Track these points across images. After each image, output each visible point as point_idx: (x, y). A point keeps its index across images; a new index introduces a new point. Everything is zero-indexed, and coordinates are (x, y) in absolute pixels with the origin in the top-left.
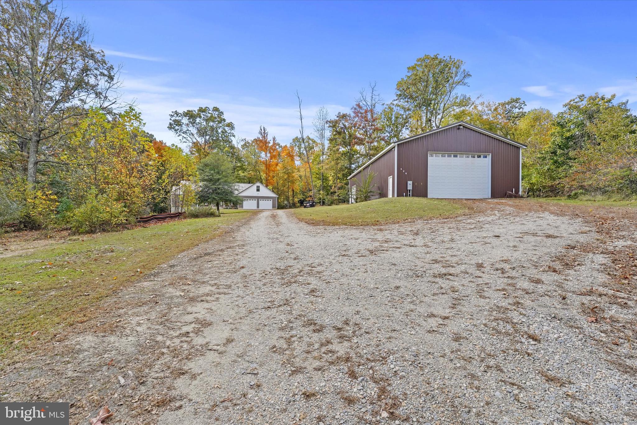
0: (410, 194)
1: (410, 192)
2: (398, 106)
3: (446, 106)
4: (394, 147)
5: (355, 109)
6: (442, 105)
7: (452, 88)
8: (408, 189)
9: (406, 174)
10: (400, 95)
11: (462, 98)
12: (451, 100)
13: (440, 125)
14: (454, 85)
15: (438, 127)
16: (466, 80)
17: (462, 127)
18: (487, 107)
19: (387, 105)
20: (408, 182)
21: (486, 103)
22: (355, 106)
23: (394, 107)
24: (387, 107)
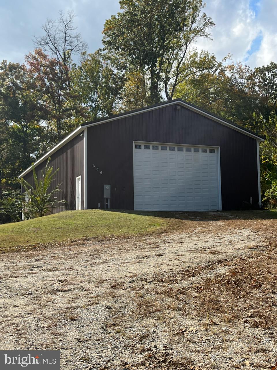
0: (107, 205)
1: (107, 202)
2: (109, 58)
3: (181, 66)
4: (83, 132)
5: (34, 58)
6: (175, 64)
7: (188, 40)
8: (105, 197)
9: (101, 173)
10: (109, 43)
11: (203, 56)
12: (188, 57)
13: (172, 95)
14: (192, 36)
15: (170, 98)
16: (207, 30)
17: (179, 107)
18: (237, 72)
19: (90, 55)
20: (105, 185)
21: (236, 67)
22: (34, 54)
23: (101, 59)
24: (90, 58)
